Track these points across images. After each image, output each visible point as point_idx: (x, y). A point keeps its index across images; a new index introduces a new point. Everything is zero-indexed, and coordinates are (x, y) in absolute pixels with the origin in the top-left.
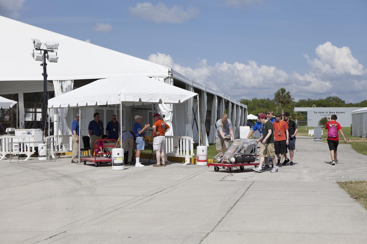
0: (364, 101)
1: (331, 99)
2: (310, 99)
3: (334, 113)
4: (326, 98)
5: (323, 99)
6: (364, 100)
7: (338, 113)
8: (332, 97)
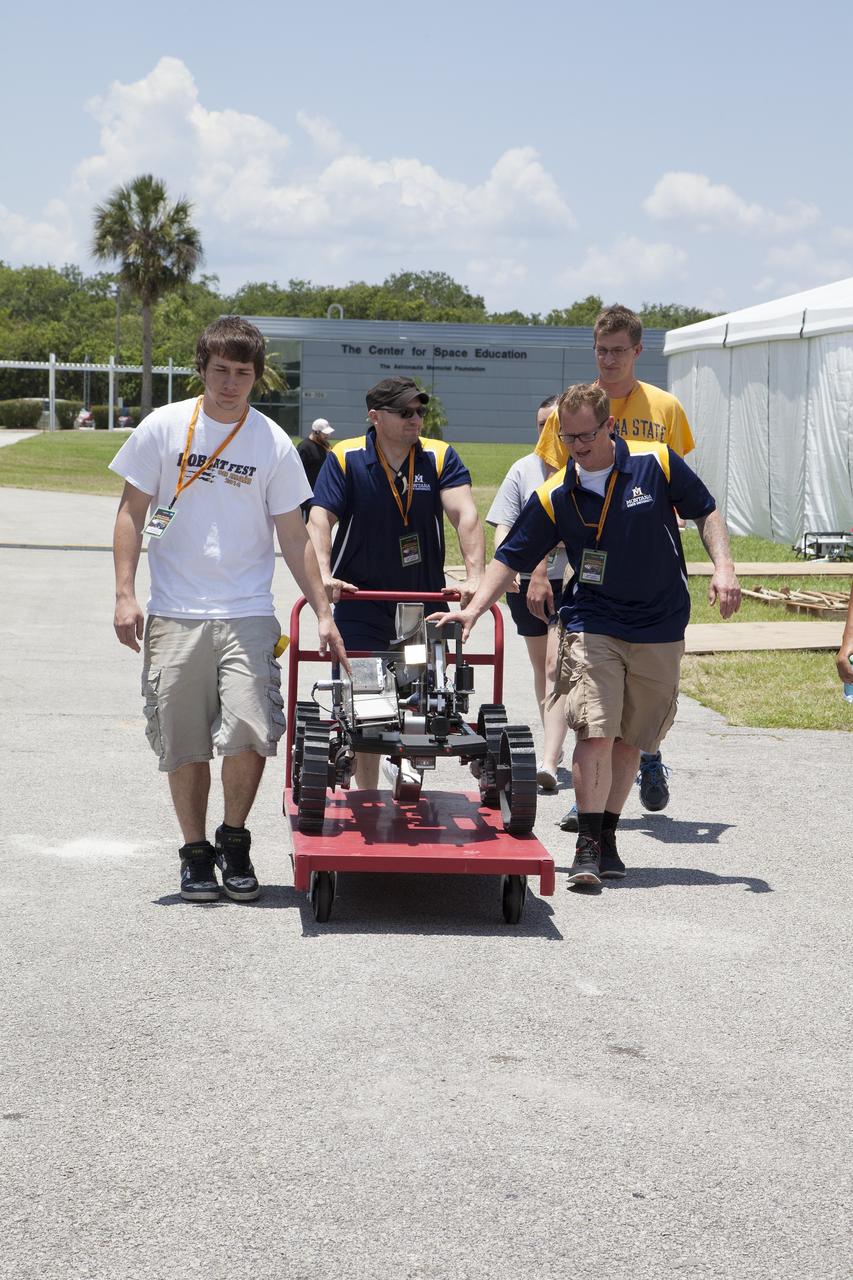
0: (588, 299)
1: (411, 288)
2: (301, 283)
3: (465, 354)
4: (387, 282)
5: (370, 283)
6: (587, 296)
7: (487, 354)
8: (418, 278)
